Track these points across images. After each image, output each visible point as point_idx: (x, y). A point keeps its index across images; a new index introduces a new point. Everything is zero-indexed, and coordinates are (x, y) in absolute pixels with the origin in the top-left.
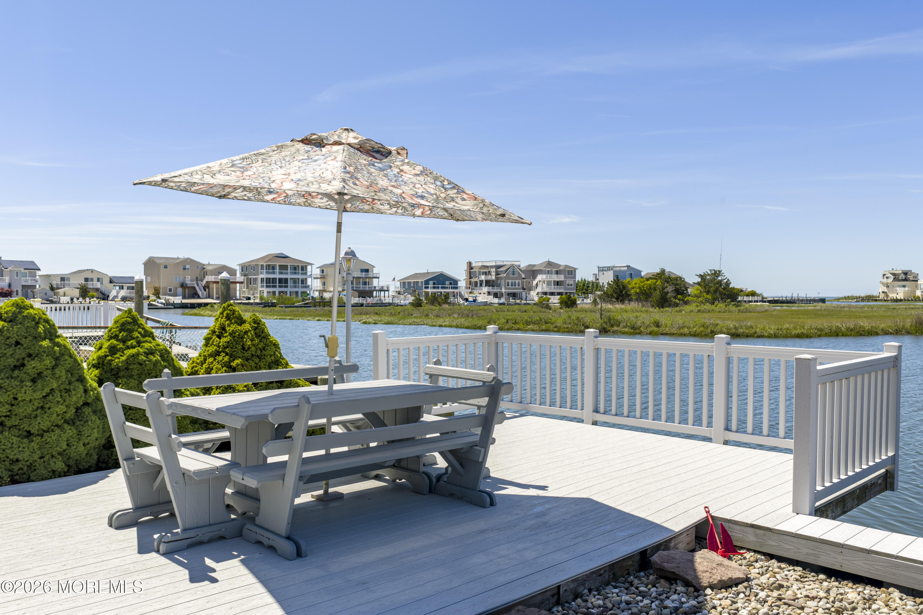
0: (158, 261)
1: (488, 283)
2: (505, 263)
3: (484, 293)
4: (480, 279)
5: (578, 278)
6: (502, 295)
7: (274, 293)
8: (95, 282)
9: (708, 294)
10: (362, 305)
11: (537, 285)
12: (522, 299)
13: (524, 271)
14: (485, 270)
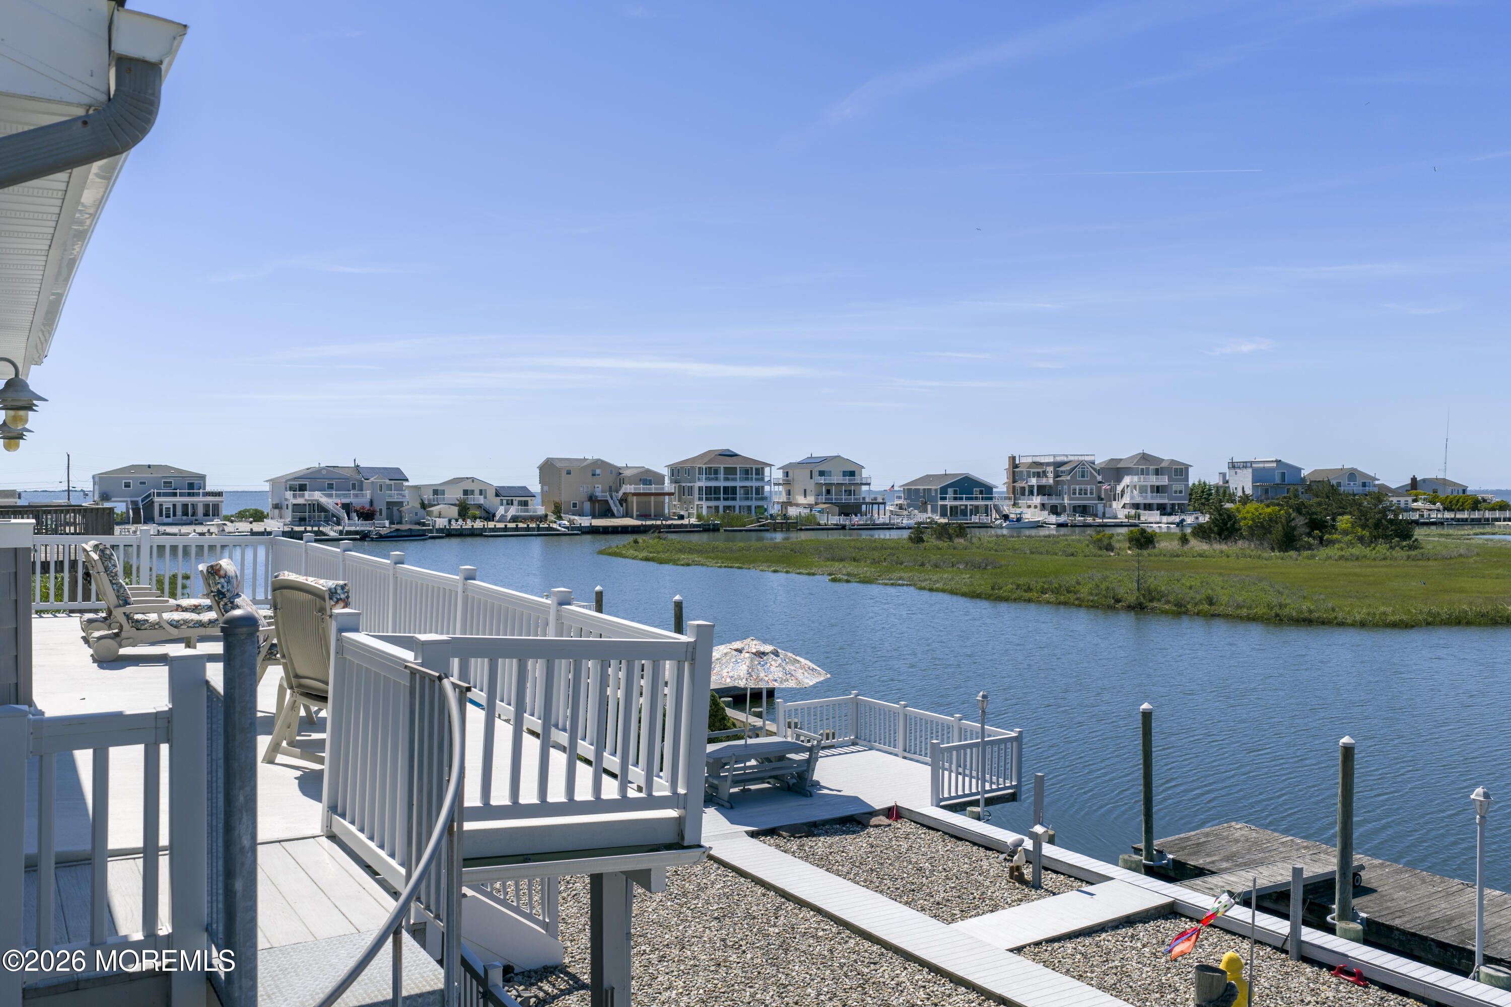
0: (559, 465)
1: (1042, 490)
2: (1071, 458)
3: (1036, 507)
4: (1029, 484)
5: (1193, 480)
6: (1064, 508)
7: (717, 508)
8: (477, 496)
9: (1363, 529)
10: (843, 527)
11: (1123, 491)
12: (1096, 515)
13: (1102, 469)
14: (1038, 470)
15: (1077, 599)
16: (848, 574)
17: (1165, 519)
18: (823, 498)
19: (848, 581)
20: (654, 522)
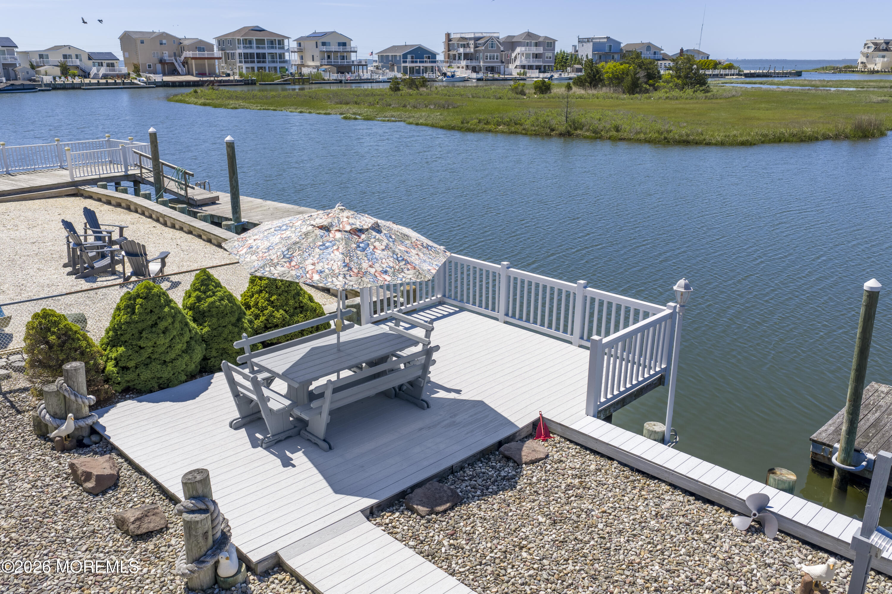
0: (134, 36)
1: (467, 56)
2: (485, 35)
3: (463, 68)
4: (459, 52)
5: (557, 50)
6: (480, 68)
7: (253, 68)
8: (74, 59)
9: (678, 79)
10: (341, 82)
11: (516, 57)
12: (500, 73)
13: (504, 42)
14: (464, 42)
15: (524, 129)
16: (354, 114)
17: (542, 75)
18: (325, 61)
19: (356, 119)
20: (209, 79)
